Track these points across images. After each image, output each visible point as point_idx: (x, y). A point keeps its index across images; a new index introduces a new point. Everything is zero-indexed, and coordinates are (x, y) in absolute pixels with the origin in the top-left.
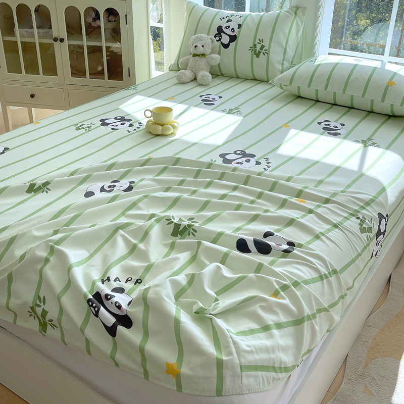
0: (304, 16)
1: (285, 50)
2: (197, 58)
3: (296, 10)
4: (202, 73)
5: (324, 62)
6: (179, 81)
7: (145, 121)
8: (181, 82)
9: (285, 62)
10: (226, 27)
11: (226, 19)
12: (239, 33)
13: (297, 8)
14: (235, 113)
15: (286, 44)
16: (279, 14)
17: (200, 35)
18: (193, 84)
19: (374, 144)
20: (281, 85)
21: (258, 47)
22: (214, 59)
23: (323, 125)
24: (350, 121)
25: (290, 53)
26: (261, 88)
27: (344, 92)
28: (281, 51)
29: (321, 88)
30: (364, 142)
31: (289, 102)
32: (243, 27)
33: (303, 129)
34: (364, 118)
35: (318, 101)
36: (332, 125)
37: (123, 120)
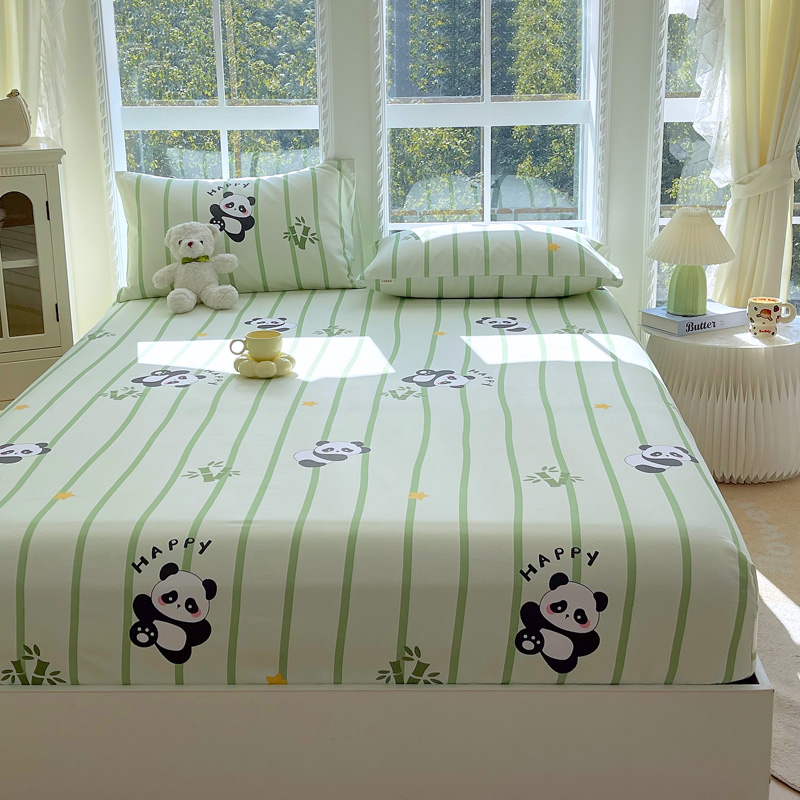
0: (354, 171)
1: (342, 230)
2: (195, 264)
7: (225, 366)
12: (256, 212)
13: (339, 160)
14: (339, 333)
15: (341, 222)
16: (314, 175)
19: (582, 329)
21: (299, 231)
23: (486, 323)
24: (516, 313)
27: (486, 273)
29: (447, 272)
30: (568, 331)
31: (400, 307)
32: (259, 201)
33: (469, 333)
34: (529, 306)
35: (440, 298)
36: (500, 321)
37: (172, 374)
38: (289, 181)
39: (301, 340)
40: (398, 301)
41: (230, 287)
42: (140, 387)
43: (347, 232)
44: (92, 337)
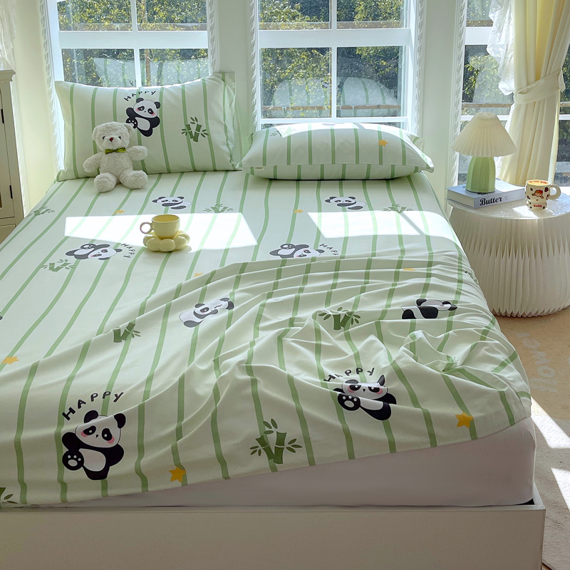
0: (234, 82)
1: (226, 127)
2: (115, 154)
3: (223, 75)
10: (139, 109)
11: (135, 98)
12: (161, 113)
13: (223, 73)
14: (223, 210)
16: (204, 84)
19: (403, 208)
20: (252, 168)
21: (193, 128)
22: (139, 152)
23: (333, 202)
24: (356, 193)
27: (334, 163)
28: (222, 129)
29: (304, 162)
30: (393, 209)
31: (269, 187)
32: (163, 104)
33: (320, 210)
34: (365, 188)
35: (298, 180)
36: (343, 201)
37: (96, 248)
38: (186, 90)
39: (195, 215)
40: (267, 183)
41: (141, 172)
42: (72, 259)
43: (230, 128)
44: (37, 213)
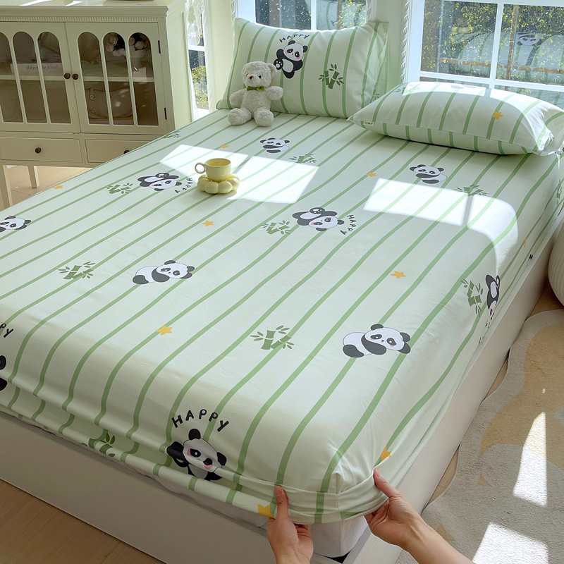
0: (387, 32)
1: (365, 77)
2: (254, 92)
3: (376, 25)
4: (261, 112)
5: (414, 92)
6: (232, 122)
7: (196, 178)
8: (234, 124)
9: (365, 93)
10: (288, 51)
13: (377, 22)
14: (307, 161)
15: (366, 71)
16: (354, 32)
17: (255, 62)
18: (250, 126)
19: (479, 191)
20: (362, 122)
21: (331, 75)
22: (275, 92)
23: (417, 170)
24: (449, 164)
25: (372, 80)
26: (337, 126)
27: (440, 129)
28: (360, 79)
29: (412, 124)
30: (467, 190)
32: (310, 50)
33: (393, 178)
34: (467, 160)
35: (409, 140)
36: (428, 171)
37: (167, 177)
38: (335, 36)
42: (136, 185)
44: (166, 136)
